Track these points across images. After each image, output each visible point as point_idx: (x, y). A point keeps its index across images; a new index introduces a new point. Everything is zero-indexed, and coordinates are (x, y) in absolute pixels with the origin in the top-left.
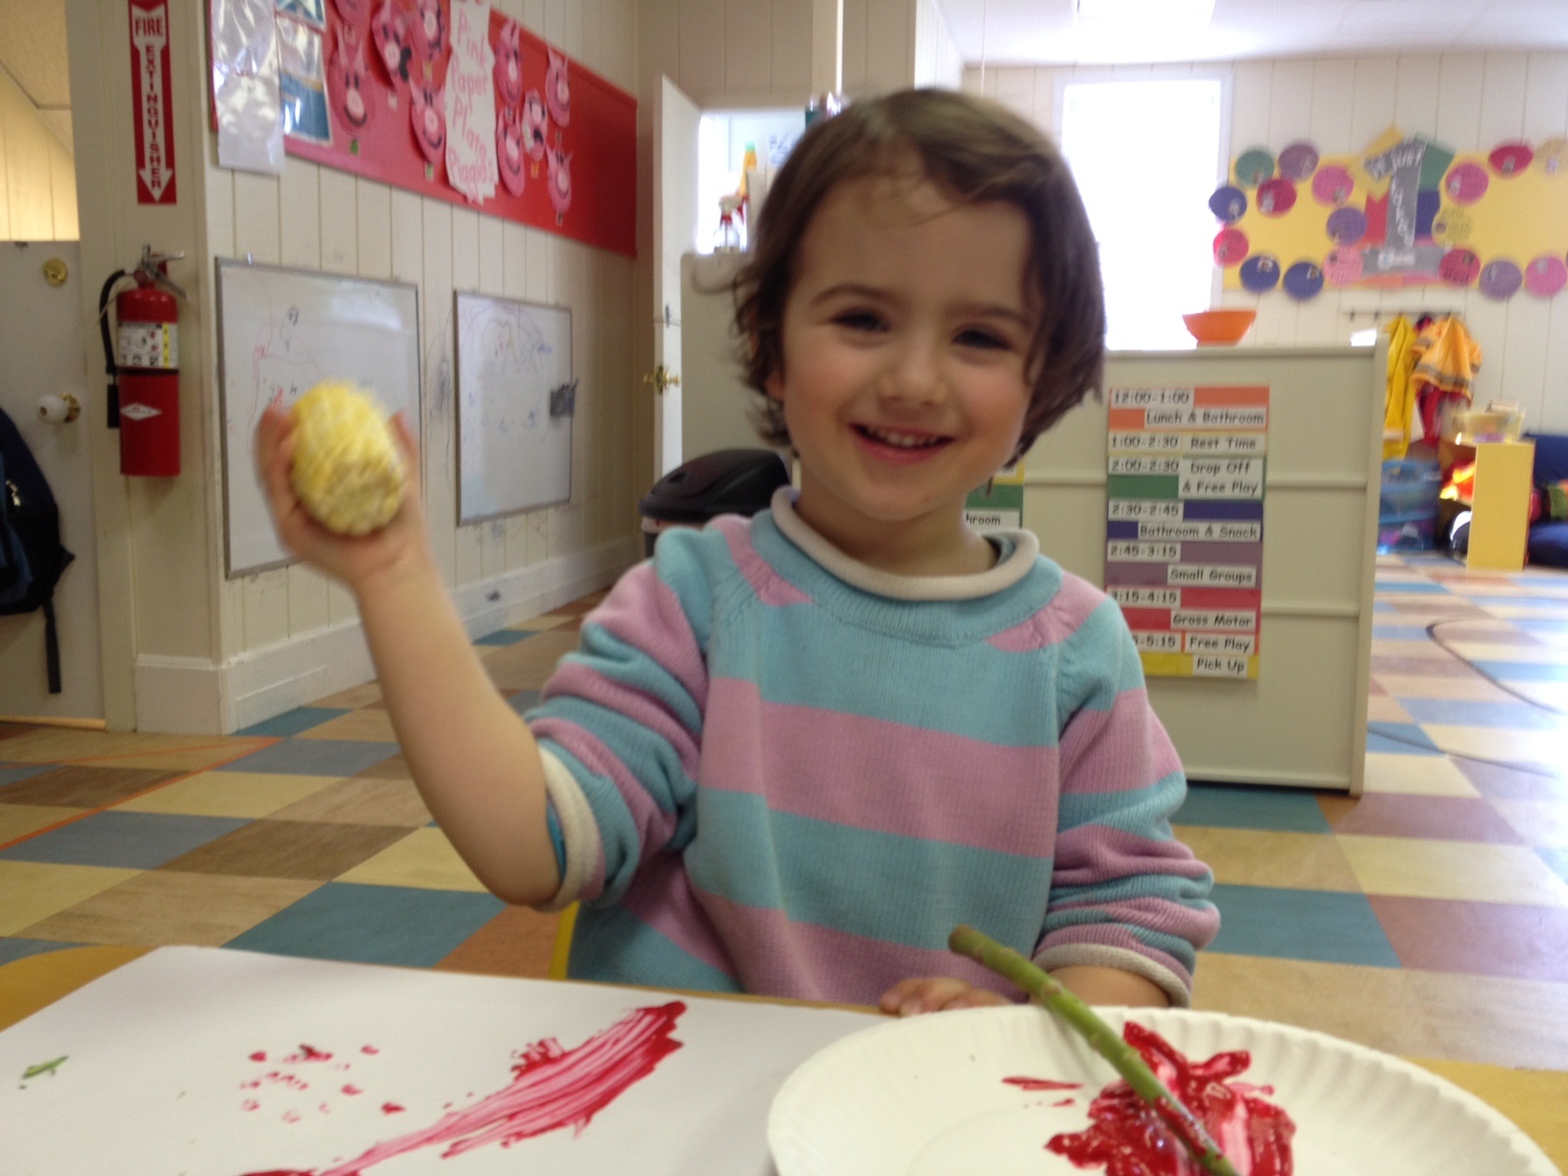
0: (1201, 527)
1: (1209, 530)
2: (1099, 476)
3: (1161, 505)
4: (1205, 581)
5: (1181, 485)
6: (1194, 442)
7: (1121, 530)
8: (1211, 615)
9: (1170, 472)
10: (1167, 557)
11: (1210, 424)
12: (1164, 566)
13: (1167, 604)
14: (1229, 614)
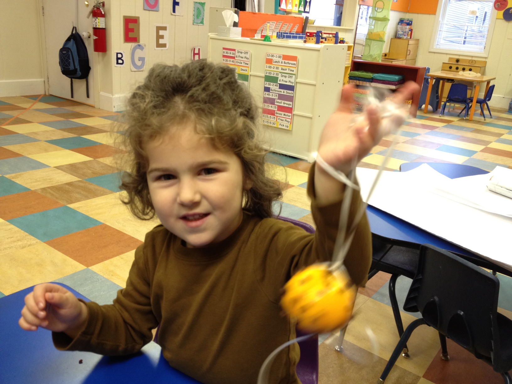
0: (282, 90)
1: (284, 92)
2: (263, 75)
3: (275, 84)
4: (282, 105)
5: (279, 80)
6: (282, 69)
7: (267, 89)
8: (283, 113)
9: (277, 76)
10: (275, 98)
11: (285, 65)
12: (274, 99)
13: (274, 109)
14: (286, 114)
